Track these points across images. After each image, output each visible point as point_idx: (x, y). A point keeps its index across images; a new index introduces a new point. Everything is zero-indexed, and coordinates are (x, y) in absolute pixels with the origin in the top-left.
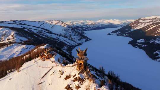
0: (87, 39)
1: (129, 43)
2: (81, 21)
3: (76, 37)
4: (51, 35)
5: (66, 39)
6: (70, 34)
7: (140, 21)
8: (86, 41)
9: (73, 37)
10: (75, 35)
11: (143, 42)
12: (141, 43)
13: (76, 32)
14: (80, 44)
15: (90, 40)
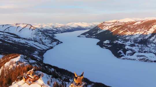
0: (59, 42)
1: (97, 45)
2: (50, 24)
3: (46, 40)
4: (19, 39)
5: (36, 43)
6: (40, 37)
7: (105, 24)
8: (57, 44)
9: (44, 41)
10: (46, 39)
11: (109, 42)
12: (107, 44)
13: (47, 36)
14: (52, 48)
15: (61, 42)
